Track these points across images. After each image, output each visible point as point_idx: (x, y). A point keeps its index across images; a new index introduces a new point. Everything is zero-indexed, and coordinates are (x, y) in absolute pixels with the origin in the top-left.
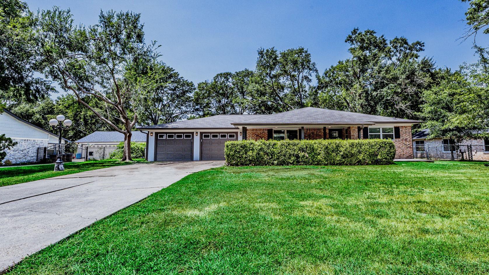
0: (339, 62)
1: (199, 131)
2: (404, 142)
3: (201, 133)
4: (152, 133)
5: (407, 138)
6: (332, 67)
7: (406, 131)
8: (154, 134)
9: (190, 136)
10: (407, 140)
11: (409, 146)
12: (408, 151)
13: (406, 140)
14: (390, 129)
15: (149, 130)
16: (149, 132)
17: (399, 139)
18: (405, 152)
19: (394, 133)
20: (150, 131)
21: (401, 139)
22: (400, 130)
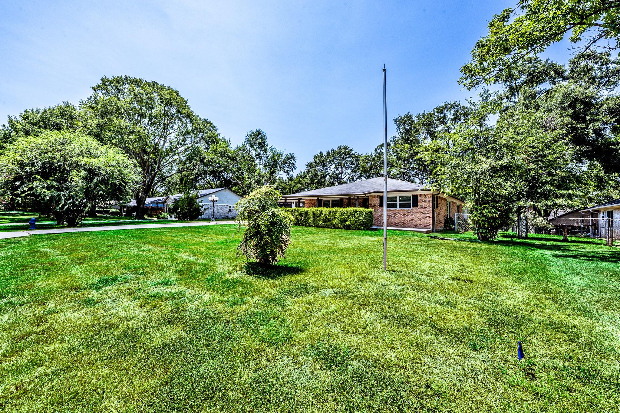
2: (422, 211)
5: (426, 207)
7: (426, 199)
10: (427, 209)
11: (428, 215)
12: (426, 221)
13: (425, 209)
14: (407, 197)
17: (417, 208)
18: (422, 221)
19: (411, 202)
21: (419, 208)
22: (419, 198)
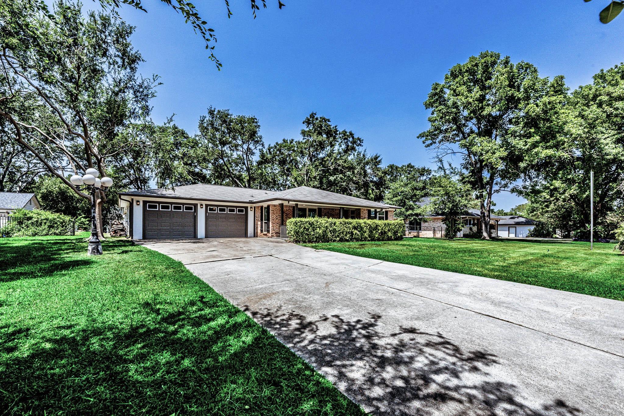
0: (284, 140)
1: (204, 203)
3: (207, 206)
4: (138, 201)
6: (277, 143)
7: (391, 214)
8: (141, 204)
9: (192, 208)
15: (133, 197)
16: (132, 200)
19: (384, 216)
20: (136, 198)
22: (388, 213)
